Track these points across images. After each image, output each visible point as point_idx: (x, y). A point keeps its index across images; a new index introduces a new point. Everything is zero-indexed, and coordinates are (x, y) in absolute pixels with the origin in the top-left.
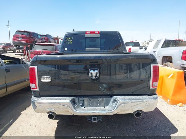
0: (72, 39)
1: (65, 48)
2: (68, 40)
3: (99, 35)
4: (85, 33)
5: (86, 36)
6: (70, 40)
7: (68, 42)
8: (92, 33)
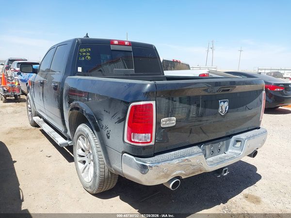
0: (89, 52)
1: (79, 68)
2: (82, 53)
3: (130, 49)
4: (110, 42)
5: (112, 47)
6: (86, 52)
7: (82, 56)
8: (121, 43)
